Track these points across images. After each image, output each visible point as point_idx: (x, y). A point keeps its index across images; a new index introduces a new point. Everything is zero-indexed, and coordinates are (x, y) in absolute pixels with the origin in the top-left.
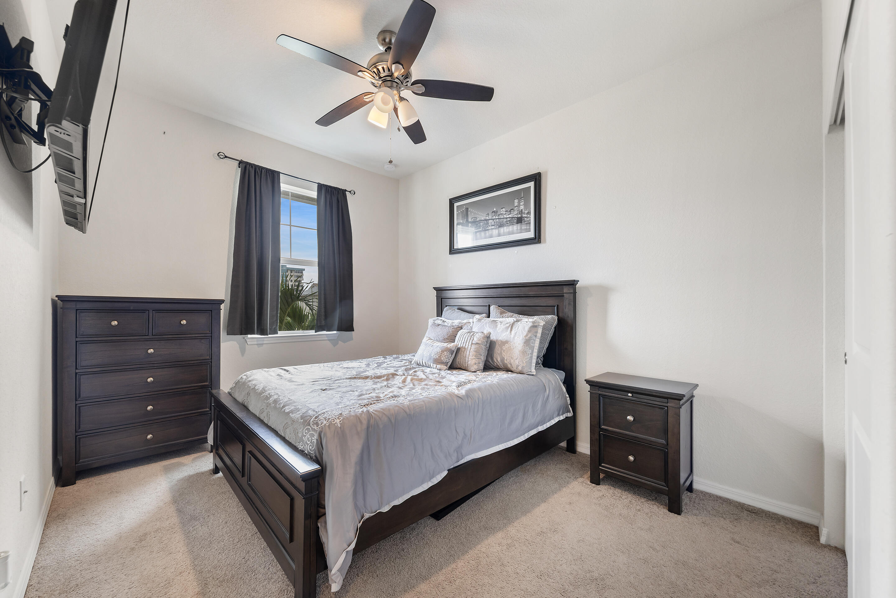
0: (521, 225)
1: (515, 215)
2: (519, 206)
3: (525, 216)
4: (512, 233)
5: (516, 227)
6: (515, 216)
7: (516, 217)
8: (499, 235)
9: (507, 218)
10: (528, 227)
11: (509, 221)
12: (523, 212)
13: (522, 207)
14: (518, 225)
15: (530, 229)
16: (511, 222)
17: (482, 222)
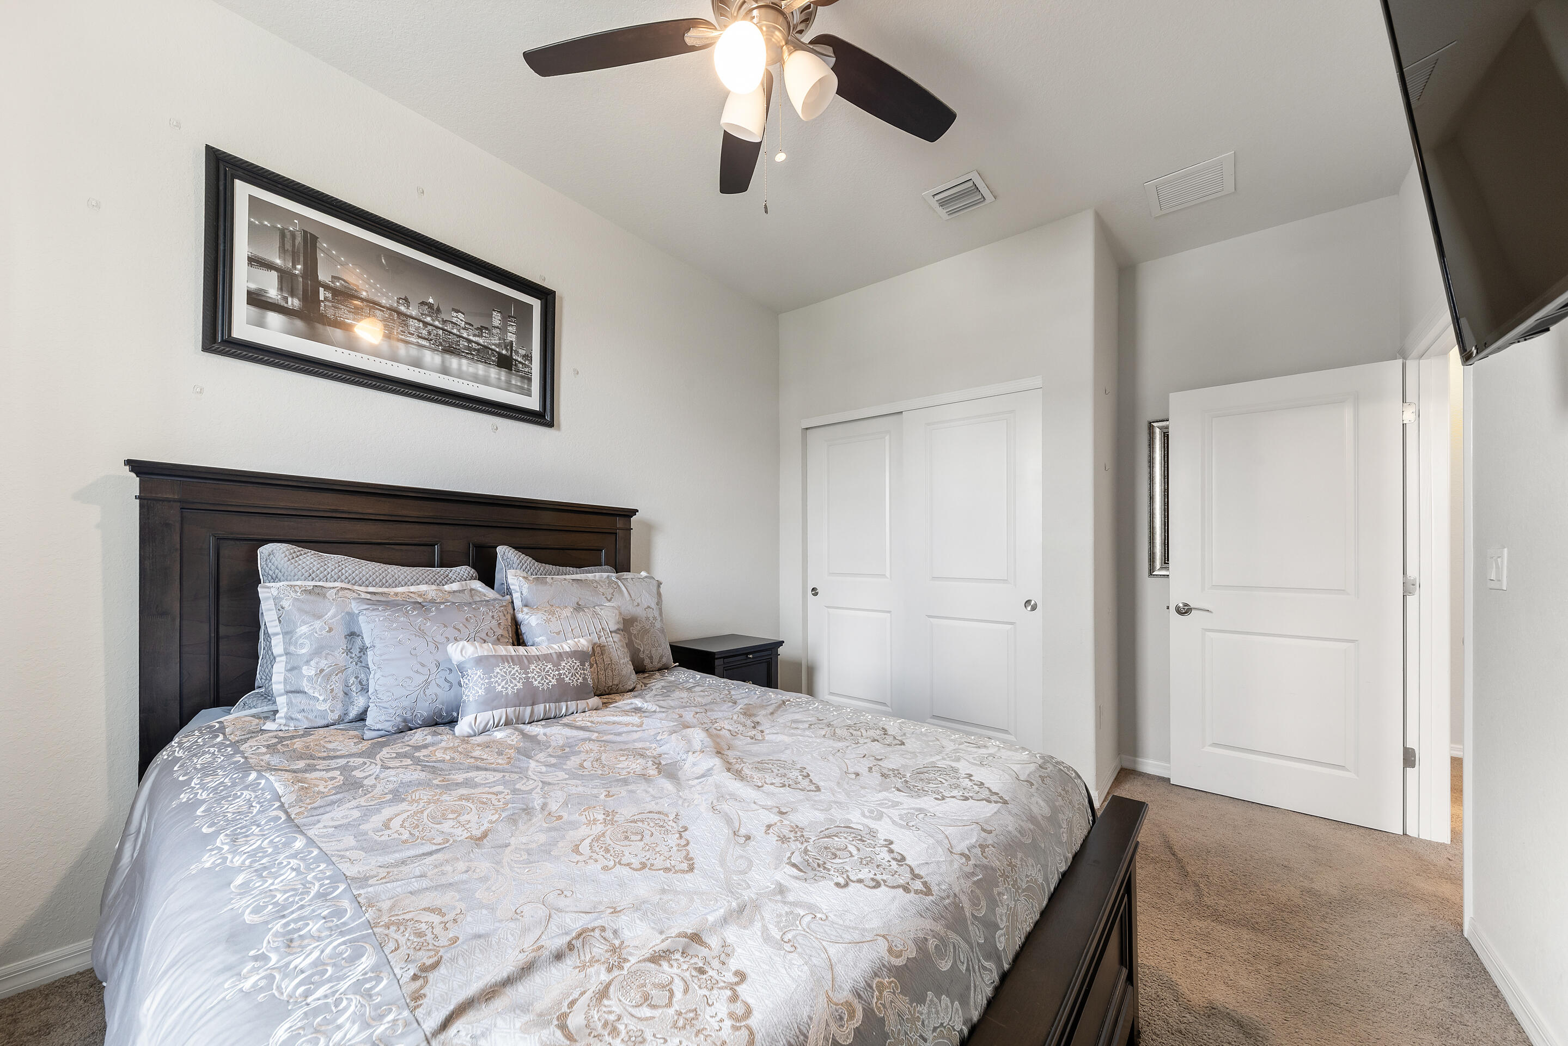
0: (509, 373)
1: (494, 344)
2: (503, 329)
3: (519, 360)
4: (486, 382)
5: (494, 373)
6: (493, 347)
7: (496, 352)
8: (445, 371)
9: (470, 341)
10: (526, 386)
11: (478, 350)
12: (514, 348)
13: (511, 337)
14: (501, 371)
15: (529, 390)
16: (482, 354)
17: (383, 311)
